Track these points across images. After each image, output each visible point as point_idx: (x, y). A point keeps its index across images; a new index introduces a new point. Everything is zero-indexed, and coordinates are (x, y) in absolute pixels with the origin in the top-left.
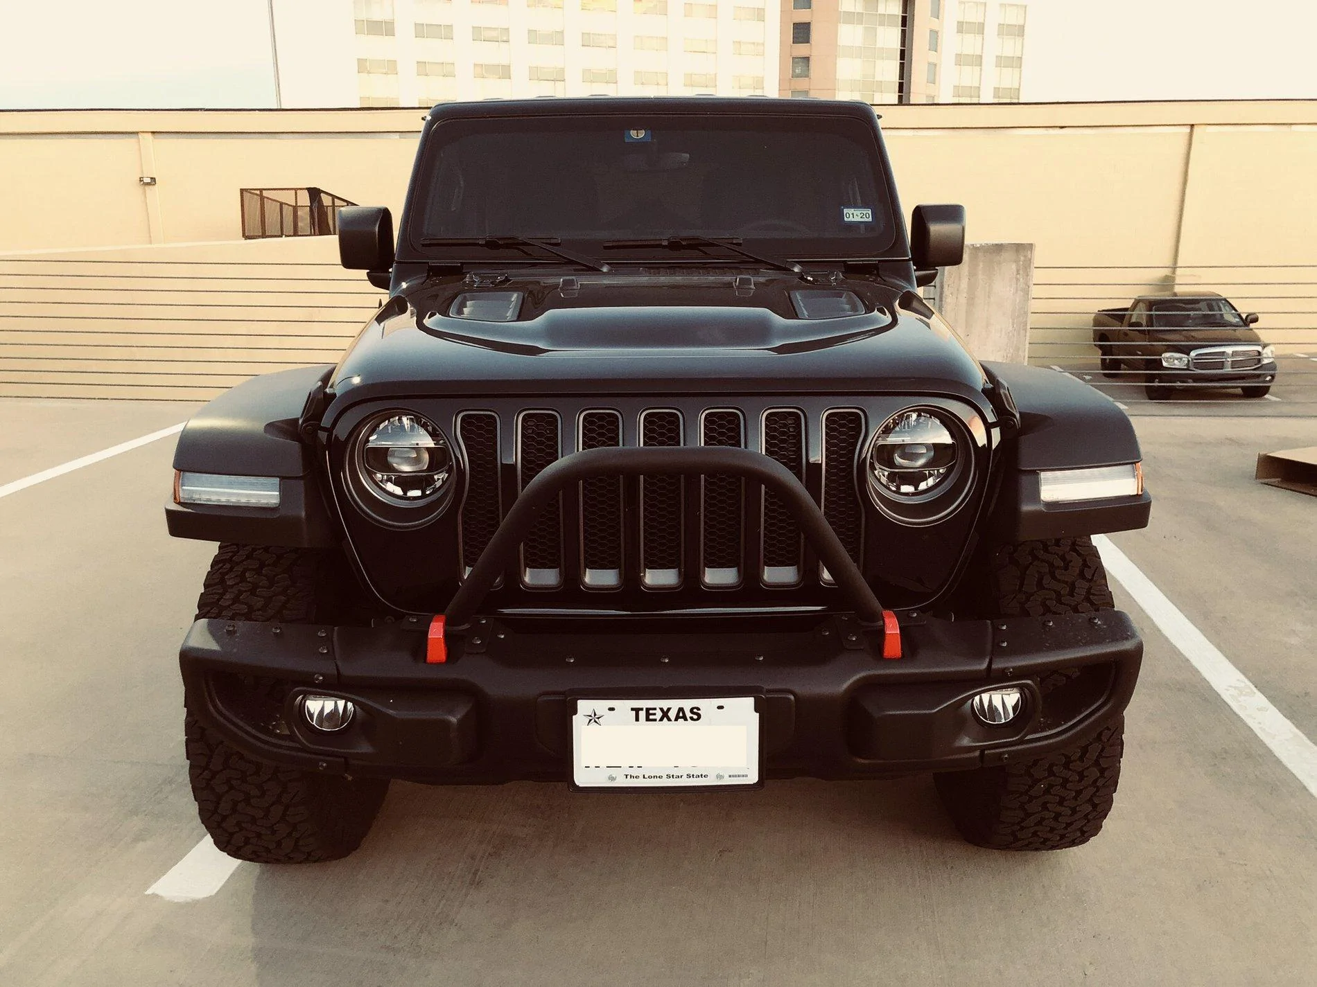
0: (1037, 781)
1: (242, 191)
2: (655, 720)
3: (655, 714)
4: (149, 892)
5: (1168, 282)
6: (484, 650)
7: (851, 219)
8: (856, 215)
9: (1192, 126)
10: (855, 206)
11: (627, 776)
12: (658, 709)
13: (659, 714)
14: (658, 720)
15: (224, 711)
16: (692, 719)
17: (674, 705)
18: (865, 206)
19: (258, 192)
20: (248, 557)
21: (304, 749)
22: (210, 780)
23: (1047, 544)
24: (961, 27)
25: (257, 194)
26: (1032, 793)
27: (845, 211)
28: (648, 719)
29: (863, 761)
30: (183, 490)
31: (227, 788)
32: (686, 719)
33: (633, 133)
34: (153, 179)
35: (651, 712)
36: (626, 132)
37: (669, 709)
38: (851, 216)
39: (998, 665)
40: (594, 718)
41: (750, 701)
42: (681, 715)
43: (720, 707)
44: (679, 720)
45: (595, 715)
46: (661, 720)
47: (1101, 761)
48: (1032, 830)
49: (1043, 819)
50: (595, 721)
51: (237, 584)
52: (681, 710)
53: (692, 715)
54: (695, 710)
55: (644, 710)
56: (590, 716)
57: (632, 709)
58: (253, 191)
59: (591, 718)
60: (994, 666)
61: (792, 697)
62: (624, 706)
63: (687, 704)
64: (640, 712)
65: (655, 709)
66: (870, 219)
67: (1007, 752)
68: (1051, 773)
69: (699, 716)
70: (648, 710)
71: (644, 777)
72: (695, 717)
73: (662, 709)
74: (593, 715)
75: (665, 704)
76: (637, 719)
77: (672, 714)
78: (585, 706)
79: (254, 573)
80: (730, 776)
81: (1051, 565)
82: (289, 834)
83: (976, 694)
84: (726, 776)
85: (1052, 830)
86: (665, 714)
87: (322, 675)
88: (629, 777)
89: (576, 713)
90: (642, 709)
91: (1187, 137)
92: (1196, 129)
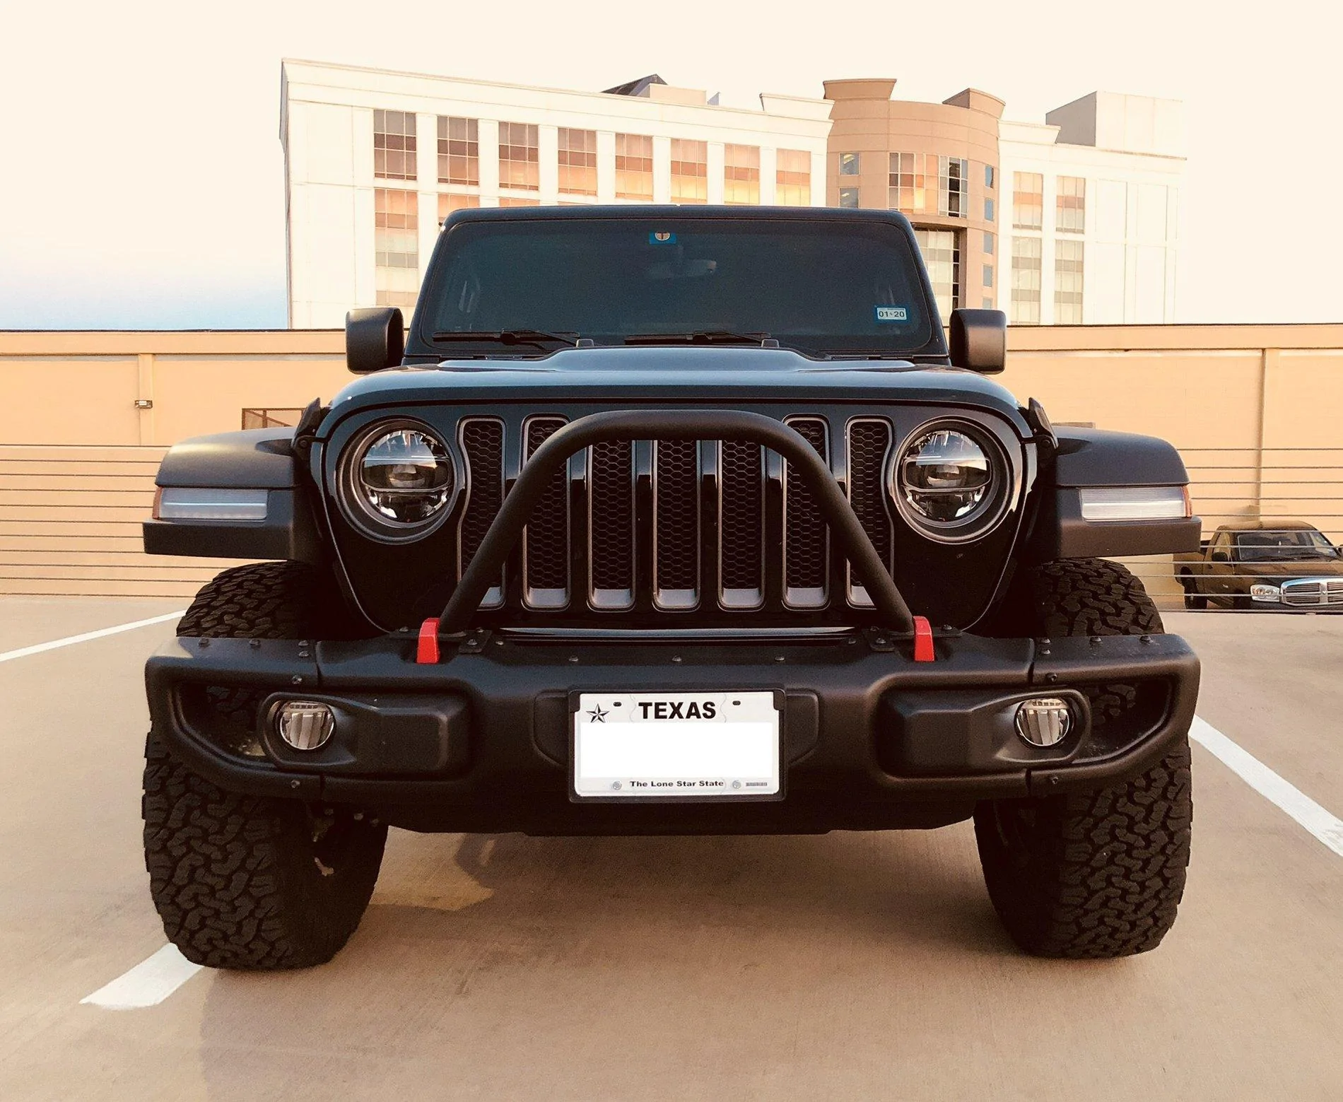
0: (1098, 848)
1: (244, 411)
2: (665, 717)
3: (664, 710)
4: (84, 1001)
5: (1252, 511)
6: (480, 650)
7: (885, 318)
8: (890, 314)
9: (1263, 350)
10: (889, 306)
11: (633, 783)
12: (668, 704)
13: (669, 710)
14: (668, 717)
15: (192, 732)
16: (705, 715)
17: (686, 699)
18: (898, 305)
19: (261, 413)
20: (227, 602)
21: (280, 768)
22: (167, 840)
23: (1097, 593)
24: (1017, 263)
25: (259, 415)
26: (1093, 863)
27: (879, 310)
28: (657, 716)
29: (896, 779)
30: (165, 506)
31: (185, 850)
32: (699, 717)
33: (658, 236)
34: (150, 403)
35: (661, 707)
36: (651, 235)
37: (680, 704)
38: (885, 314)
39: (1040, 671)
40: (598, 715)
41: (769, 696)
42: (693, 711)
43: (737, 703)
44: (692, 717)
45: (599, 711)
46: (672, 717)
47: (1169, 822)
48: (1097, 915)
49: (1108, 899)
50: (599, 719)
51: (214, 626)
52: (693, 705)
53: (705, 712)
54: (709, 706)
55: (654, 704)
56: (594, 712)
57: (640, 704)
58: (255, 412)
59: (594, 715)
60: (1037, 672)
61: (815, 698)
62: (631, 701)
63: (700, 699)
64: (649, 707)
65: (665, 704)
66: (905, 318)
67: (1056, 774)
68: (1114, 838)
69: (713, 713)
70: (657, 705)
71: (652, 785)
72: (709, 714)
73: (672, 704)
74: (597, 712)
75: (676, 698)
76: (645, 716)
77: (684, 711)
78: (588, 701)
79: (233, 616)
80: (748, 785)
81: (1103, 613)
82: (252, 913)
83: (1016, 701)
84: (744, 784)
85: (1120, 915)
86: (676, 710)
87: (301, 677)
88: (635, 784)
89: (578, 709)
90: (650, 704)
91: (1259, 362)
92: (1268, 353)
